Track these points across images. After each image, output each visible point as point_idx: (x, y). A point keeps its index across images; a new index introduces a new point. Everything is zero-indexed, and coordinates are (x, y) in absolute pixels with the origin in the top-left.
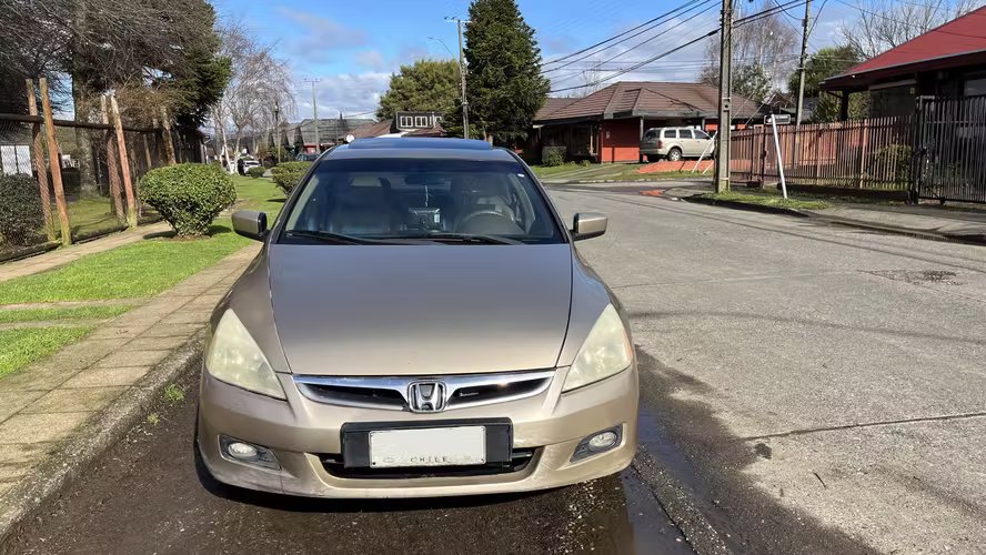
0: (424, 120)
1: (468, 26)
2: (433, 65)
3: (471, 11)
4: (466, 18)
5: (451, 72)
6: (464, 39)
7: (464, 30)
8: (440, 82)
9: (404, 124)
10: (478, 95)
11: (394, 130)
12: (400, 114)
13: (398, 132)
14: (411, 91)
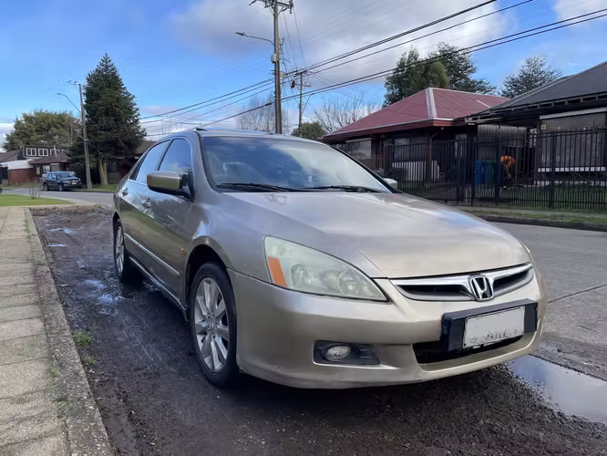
0: (45, 152)
1: (87, 89)
2: (48, 114)
3: (88, 80)
4: (85, 83)
5: (64, 121)
6: (84, 97)
7: (84, 91)
8: (56, 127)
9: (29, 153)
10: (96, 135)
11: (21, 158)
12: (25, 147)
13: (25, 159)
14: (31, 131)
